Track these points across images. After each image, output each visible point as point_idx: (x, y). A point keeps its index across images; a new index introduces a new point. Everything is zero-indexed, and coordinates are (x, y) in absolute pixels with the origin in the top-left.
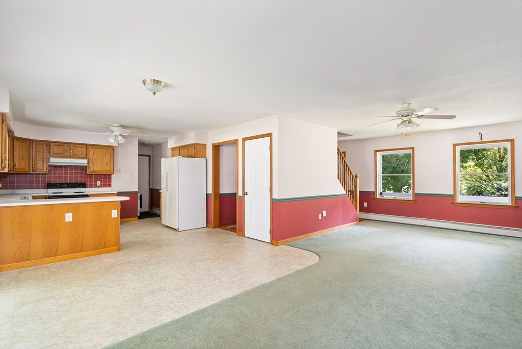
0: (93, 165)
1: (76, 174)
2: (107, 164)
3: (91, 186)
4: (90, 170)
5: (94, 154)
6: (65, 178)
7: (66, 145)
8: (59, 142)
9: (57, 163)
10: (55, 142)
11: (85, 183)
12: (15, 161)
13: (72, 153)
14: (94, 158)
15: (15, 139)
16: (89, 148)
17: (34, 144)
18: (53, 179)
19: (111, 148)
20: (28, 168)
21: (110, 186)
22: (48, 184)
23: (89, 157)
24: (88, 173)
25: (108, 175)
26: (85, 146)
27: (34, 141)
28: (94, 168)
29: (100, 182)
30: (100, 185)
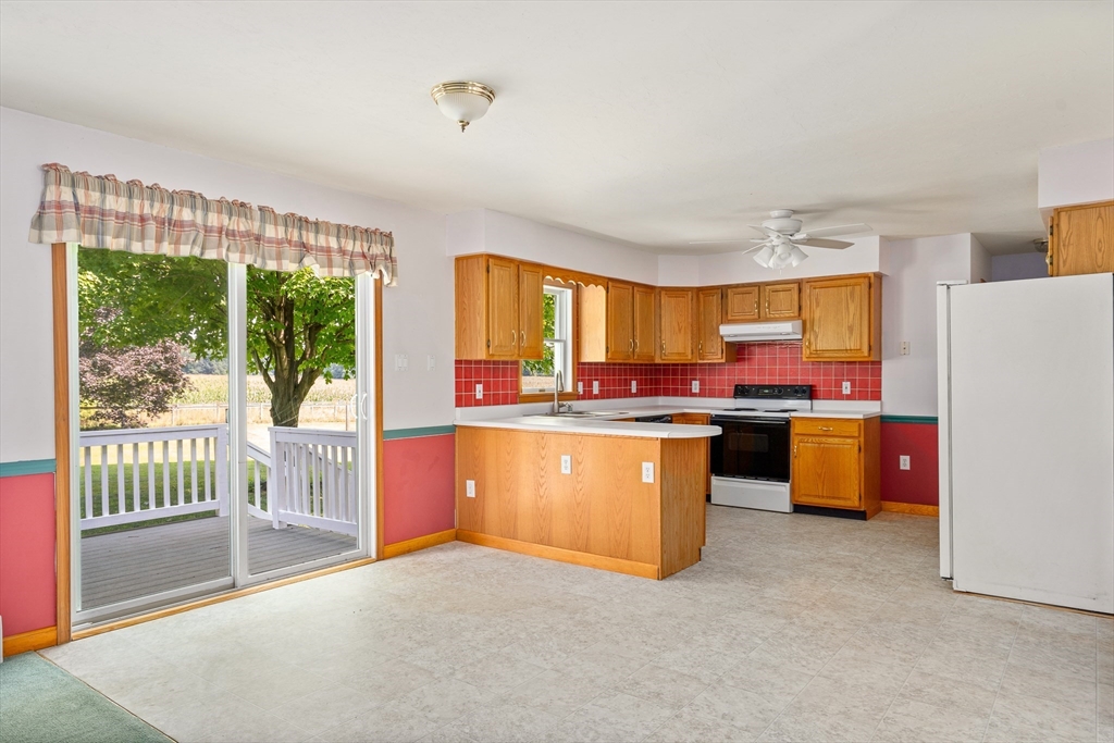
2: (851, 329)
3: (828, 396)
4: (808, 352)
5: (818, 305)
7: (757, 289)
8: (744, 285)
10: (737, 286)
11: (814, 386)
12: (663, 337)
13: (769, 308)
14: (817, 317)
15: (663, 293)
16: (806, 290)
17: (701, 296)
18: (748, 374)
19: (861, 280)
20: (690, 351)
21: (877, 396)
22: (736, 386)
23: (806, 314)
24: (804, 359)
25: (873, 363)
26: (796, 286)
27: (700, 290)
28: (818, 345)
29: (848, 383)
30: (849, 393)
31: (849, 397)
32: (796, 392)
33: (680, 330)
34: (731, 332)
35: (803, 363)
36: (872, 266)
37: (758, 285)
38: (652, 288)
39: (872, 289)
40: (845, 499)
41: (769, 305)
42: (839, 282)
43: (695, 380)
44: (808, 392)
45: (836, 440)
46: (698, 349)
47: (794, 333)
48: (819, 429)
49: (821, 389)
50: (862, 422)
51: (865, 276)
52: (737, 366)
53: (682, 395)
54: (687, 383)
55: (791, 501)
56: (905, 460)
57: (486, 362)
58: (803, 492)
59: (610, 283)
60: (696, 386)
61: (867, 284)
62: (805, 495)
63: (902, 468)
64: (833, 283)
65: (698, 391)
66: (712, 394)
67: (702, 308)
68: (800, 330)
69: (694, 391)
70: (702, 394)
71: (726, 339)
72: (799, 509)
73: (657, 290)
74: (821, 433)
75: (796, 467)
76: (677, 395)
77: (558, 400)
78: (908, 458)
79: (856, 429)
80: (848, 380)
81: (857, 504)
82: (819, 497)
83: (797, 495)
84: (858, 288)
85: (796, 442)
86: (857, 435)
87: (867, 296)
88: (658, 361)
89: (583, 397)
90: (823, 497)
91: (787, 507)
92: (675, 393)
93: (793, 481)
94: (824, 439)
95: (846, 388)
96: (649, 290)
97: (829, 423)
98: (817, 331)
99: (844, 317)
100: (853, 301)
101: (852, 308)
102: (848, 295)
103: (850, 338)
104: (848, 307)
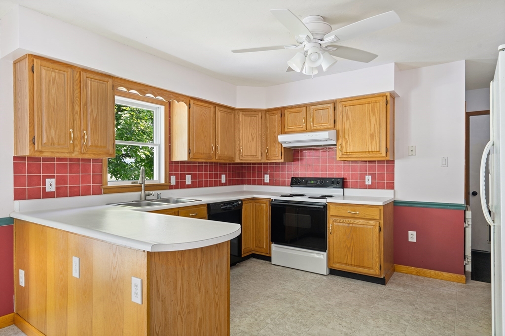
2: (372, 136)
3: (355, 186)
5: (348, 118)
6: (316, 169)
7: (304, 109)
8: (295, 107)
9: (290, 142)
10: (292, 107)
11: (344, 179)
12: (241, 144)
13: (313, 122)
14: (347, 127)
15: (241, 113)
16: (339, 107)
17: (268, 115)
18: (301, 170)
19: (381, 98)
20: (260, 154)
21: (391, 186)
22: (292, 178)
23: (339, 126)
24: (338, 159)
25: (388, 161)
26: (332, 105)
27: (267, 111)
28: (348, 149)
29: (370, 177)
30: (370, 183)
31: (370, 187)
32: (333, 183)
33: (253, 139)
34: (286, 139)
35: (337, 162)
36: (388, 87)
37: (306, 106)
38: (233, 109)
39: (389, 105)
40: (368, 268)
41: (313, 120)
42: (363, 101)
43: (266, 174)
44: (341, 183)
45: (362, 221)
46: (266, 152)
47: (330, 139)
48: (347, 212)
49: (350, 181)
50: (382, 208)
51: (383, 95)
52: (294, 165)
53: (258, 184)
54: (261, 176)
55: (328, 266)
56: (412, 235)
57: (30, 158)
58: (336, 260)
59: (192, 102)
60: (267, 178)
61: (385, 101)
62: (338, 262)
63: (410, 240)
64: (359, 101)
65: (268, 181)
66: (277, 184)
67: (268, 124)
68: (334, 137)
69: (265, 181)
70: (271, 183)
71: (284, 145)
72: (333, 272)
73: (237, 112)
74: (349, 215)
75: (331, 241)
76: (255, 184)
77: (145, 190)
78: (414, 233)
79: (377, 213)
80: (369, 174)
81: (378, 272)
82: (348, 264)
83: (332, 262)
84: (377, 105)
85: (331, 222)
86: (377, 218)
87: (385, 110)
88: (237, 161)
89: (176, 187)
90: (351, 265)
91: (325, 271)
92: (254, 183)
93: (329, 251)
94: (352, 220)
95: (368, 180)
96: (229, 111)
97: (356, 208)
98: (347, 138)
99: (367, 127)
100: (374, 115)
101: (373, 120)
102: (370, 110)
103: (371, 143)
104: (370, 119)
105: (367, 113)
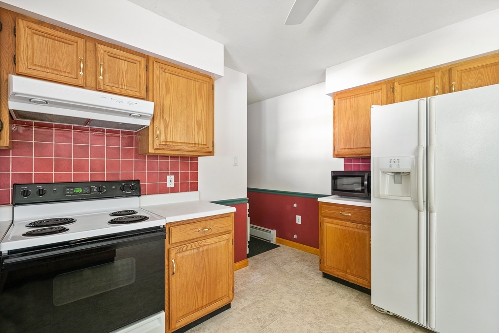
0: (166, 127)
1: (114, 153)
2: (199, 124)
3: (153, 191)
4: (157, 142)
5: (168, 92)
6: (79, 166)
7: (81, 42)
8: (54, 26)
10: (41, 22)
11: (138, 182)
13: (103, 76)
14: (167, 103)
21: (194, 187)
25: (191, 158)
26: (142, 60)
28: (168, 137)
29: (173, 177)
30: (173, 186)
31: (173, 190)
41: (104, 72)
45: (215, 239)
48: (197, 230)
49: (146, 183)
50: (233, 215)
51: (209, 77)
61: (211, 85)
74: (200, 235)
75: (174, 287)
79: (231, 222)
80: (171, 174)
81: (231, 297)
83: (174, 321)
85: (173, 255)
86: (231, 228)
94: (202, 242)
95: (170, 181)
98: (168, 120)
99: (193, 111)
100: (201, 97)
101: (200, 104)
102: (197, 90)
103: (198, 133)
104: (197, 102)
105: (193, 92)
